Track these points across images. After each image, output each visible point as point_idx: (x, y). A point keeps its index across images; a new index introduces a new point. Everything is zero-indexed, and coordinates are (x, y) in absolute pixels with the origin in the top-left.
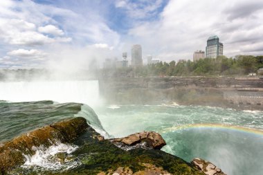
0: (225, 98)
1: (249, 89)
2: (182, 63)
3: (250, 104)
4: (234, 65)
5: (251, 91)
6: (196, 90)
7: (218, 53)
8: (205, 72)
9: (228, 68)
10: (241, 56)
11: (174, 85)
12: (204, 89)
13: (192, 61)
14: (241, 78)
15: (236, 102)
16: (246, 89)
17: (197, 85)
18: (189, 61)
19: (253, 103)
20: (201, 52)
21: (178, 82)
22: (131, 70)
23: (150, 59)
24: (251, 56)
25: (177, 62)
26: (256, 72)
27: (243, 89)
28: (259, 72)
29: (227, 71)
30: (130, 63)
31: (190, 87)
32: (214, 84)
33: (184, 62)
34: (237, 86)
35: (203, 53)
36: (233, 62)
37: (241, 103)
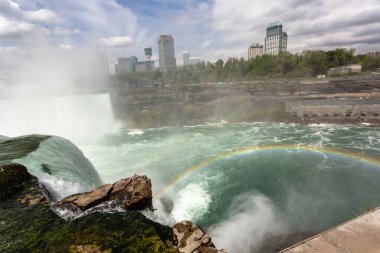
0: (287, 110)
1: (316, 96)
2: (233, 63)
3: (315, 116)
4: (301, 64)
5: (318, 99)
6: (251, 100)
7: (280, 47)
8: (263, 75)
9: (292, 69)
10: (309, 51)
11: (222, 95)
12: (261, 98)
13: (246, 59)
14: (307, 82)
15: (300, 114)
16: (313, 96)
17: (252, 94)
18: (242, 59)
19: (319, 114)
20: (257, 47)
21: (227, 91)
22: (158, 74)
23: (186, 57)
24: (321, 51)
25: (225, 62)
26: (325, 73)
27: (310, 96)
28: (329, 73)
29: (291, 73)
30: (157, 65)
31: (243, 97)
32: (274, 91)
33: (235, 61)
34: (303, 93)
35: (262, 47)
36: (298, 59)
37: (306, 116)
